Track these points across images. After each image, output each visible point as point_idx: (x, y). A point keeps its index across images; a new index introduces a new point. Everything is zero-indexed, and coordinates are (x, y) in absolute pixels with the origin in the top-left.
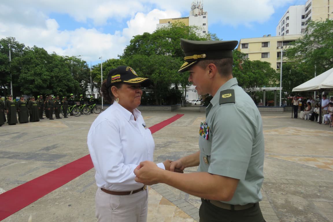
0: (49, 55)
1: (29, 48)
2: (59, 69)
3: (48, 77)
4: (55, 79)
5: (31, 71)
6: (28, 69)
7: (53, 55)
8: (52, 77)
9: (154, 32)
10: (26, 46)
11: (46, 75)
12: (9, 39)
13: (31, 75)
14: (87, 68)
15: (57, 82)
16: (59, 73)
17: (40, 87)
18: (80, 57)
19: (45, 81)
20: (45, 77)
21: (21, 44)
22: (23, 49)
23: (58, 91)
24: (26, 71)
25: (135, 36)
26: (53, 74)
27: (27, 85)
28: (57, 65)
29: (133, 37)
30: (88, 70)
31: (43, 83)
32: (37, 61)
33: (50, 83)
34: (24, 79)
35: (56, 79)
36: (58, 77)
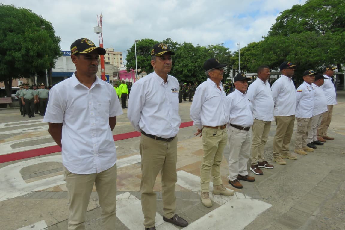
0: (194, 48)
1: (181, 44)
2: (202, 59)
3: (193, 67)
4: (197, 68)
5: (181, 64)
6: (179, 62)
7: (198, 47)
8: (196, 67)
9: (306, 2)
10: (179, 43)
11: (191, 66)
12: (168, 40)
13: (180, 67)
14: (229, 54)
15: (200, 71)
16: (201, 62)
17: (186, 76)
18: (223, 44)
19: (189, 71)
20: (190, 68)
21: (175, 42)
22: (177, 46)
23: (200, 78)
24: (178, 64)
25: (282, 12)
26: (196, 64)
27: (178, 75)
28: (200, 56)
29: (280, 13)
30: (230, 56)
31: (189, 73)
32: (185, 55)
33: (194, 72)
34: (176, 70)
35: (199, 69)
36: (200, 66)
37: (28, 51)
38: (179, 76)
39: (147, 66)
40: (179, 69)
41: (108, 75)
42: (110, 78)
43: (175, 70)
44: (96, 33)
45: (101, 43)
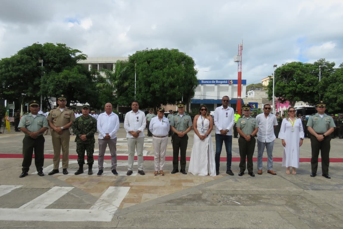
12: (321, 61)
13: (334, 94)
21: (332, 63)
34: (328, 97)
37: (164, 83)
38: (332, 105)
39: (288, 93)
40: (332, 96)
41: (257, 103)
42: (258, 105)
43: (326, 98)
44: (235, 62)
45: (239, 71)
